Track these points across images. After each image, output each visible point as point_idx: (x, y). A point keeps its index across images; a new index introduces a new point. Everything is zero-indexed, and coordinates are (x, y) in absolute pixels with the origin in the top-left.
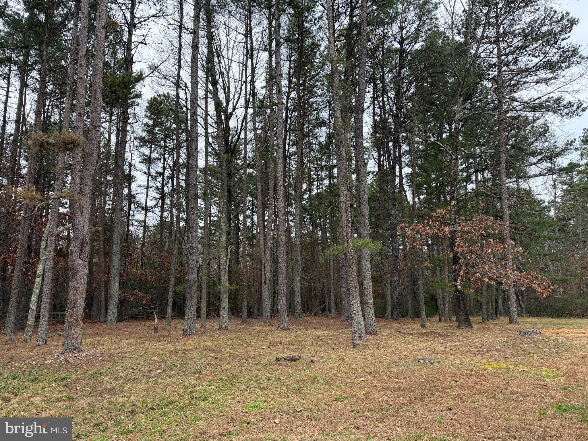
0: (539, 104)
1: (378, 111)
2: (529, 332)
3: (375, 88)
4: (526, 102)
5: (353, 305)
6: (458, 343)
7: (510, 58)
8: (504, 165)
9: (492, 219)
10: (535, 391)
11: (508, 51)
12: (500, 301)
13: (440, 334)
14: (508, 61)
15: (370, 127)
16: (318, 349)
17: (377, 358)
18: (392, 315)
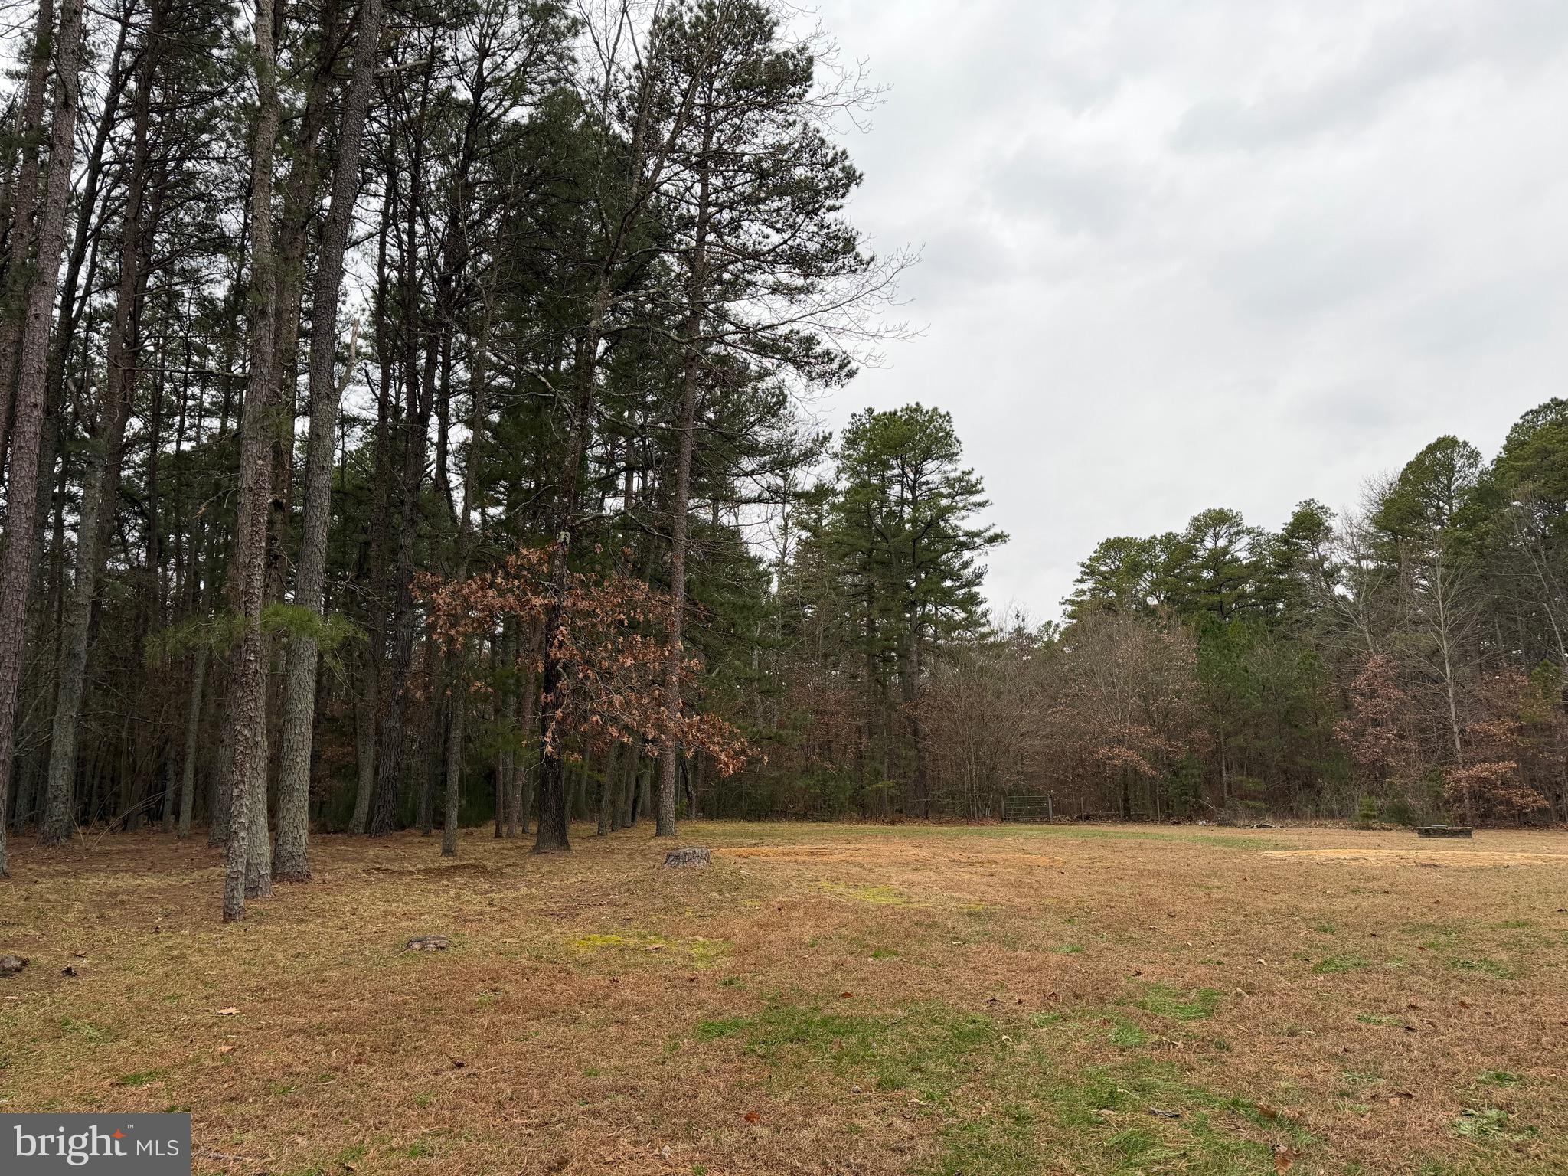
0: (773, 340)
1: (393, 252)
2: (686, 854)
3: (392, 189)
4: (749, 328)
5: (240, 797)
6: (523, 891)
7: (726, 215)
8: (686, 465)
9: (645, 586)
10: (669, 996)
11: (723, 197)
12: (646, 783)
13: (484, 871)
14: (720, 222)
15: (369, 294)
16: (102, 933)
17: (292, 947)
18: (369, 822)
